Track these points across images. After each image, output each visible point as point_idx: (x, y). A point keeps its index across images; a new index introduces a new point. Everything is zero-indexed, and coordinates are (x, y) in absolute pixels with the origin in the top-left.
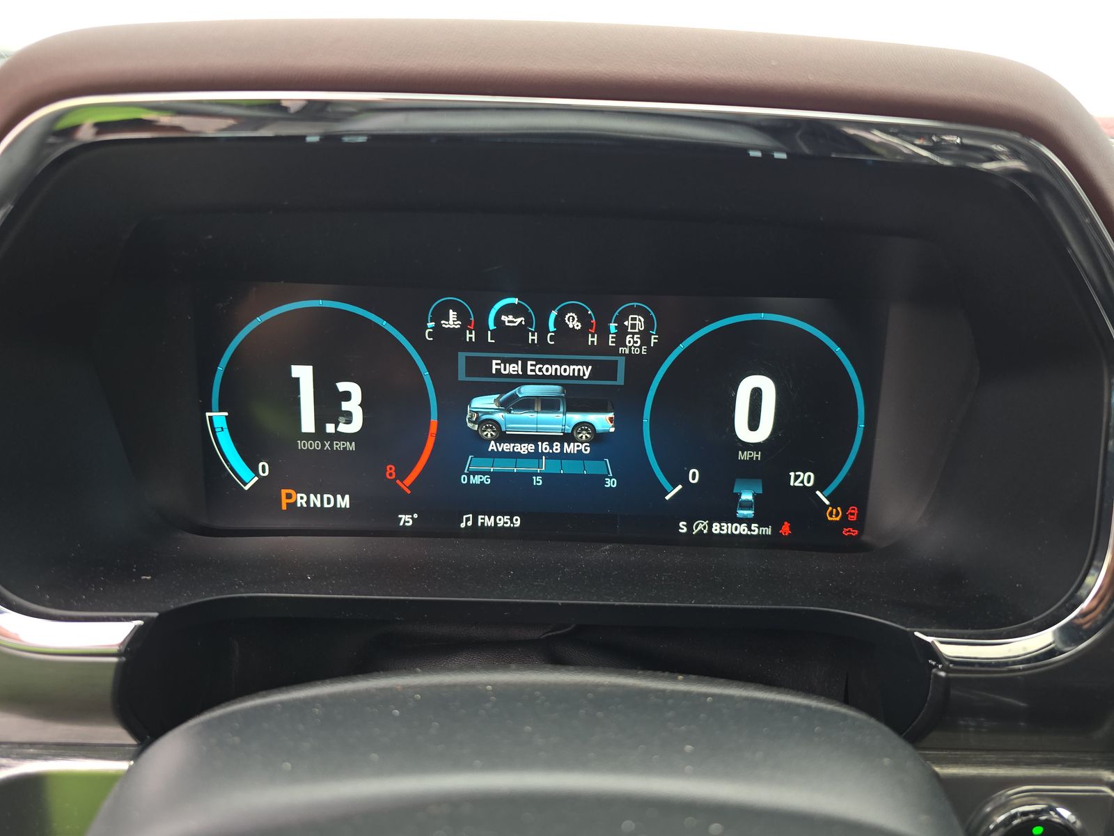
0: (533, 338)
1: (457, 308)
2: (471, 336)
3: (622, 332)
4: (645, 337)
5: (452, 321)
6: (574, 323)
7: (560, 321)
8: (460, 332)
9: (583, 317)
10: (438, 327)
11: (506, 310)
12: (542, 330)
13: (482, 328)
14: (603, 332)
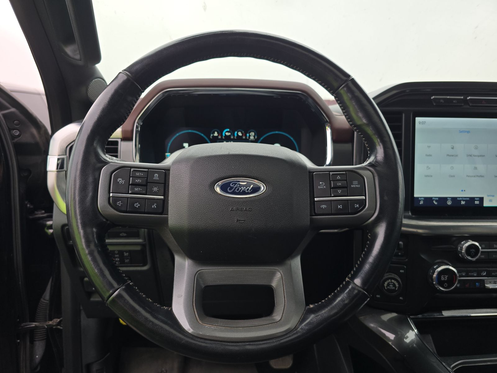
0: (232, 137)
1: (217, 131)
2: (220, 137)
3: (250, 136)
4: (254, 136)
5: (216, 134)
6: (240, 134)
7: (237, 134)
8: (217, 137)
9: (242, 133)
10: (213, 136)
11: (227, 132)
12: (234, 136)
13: (222, 136)
14: (246, 136)
